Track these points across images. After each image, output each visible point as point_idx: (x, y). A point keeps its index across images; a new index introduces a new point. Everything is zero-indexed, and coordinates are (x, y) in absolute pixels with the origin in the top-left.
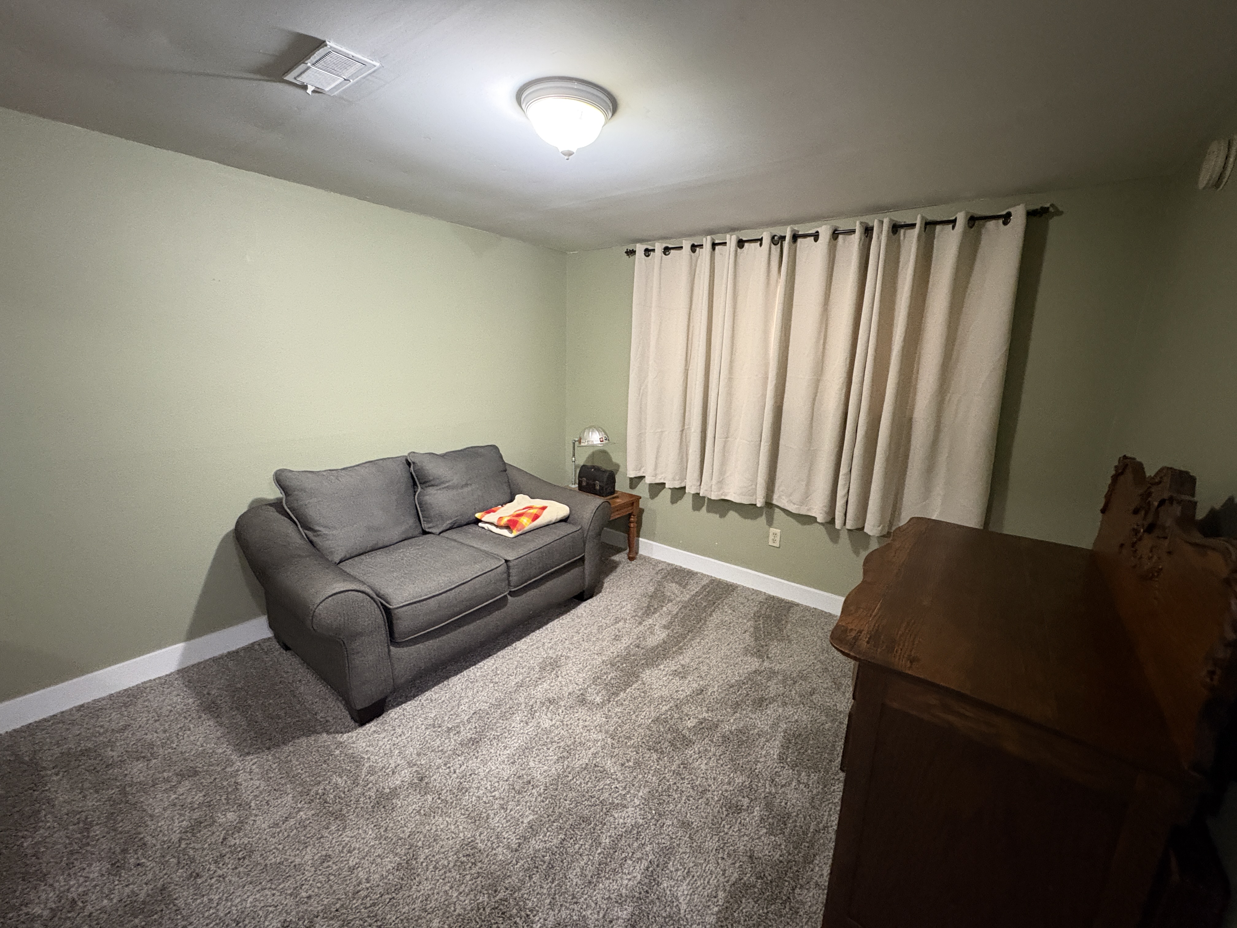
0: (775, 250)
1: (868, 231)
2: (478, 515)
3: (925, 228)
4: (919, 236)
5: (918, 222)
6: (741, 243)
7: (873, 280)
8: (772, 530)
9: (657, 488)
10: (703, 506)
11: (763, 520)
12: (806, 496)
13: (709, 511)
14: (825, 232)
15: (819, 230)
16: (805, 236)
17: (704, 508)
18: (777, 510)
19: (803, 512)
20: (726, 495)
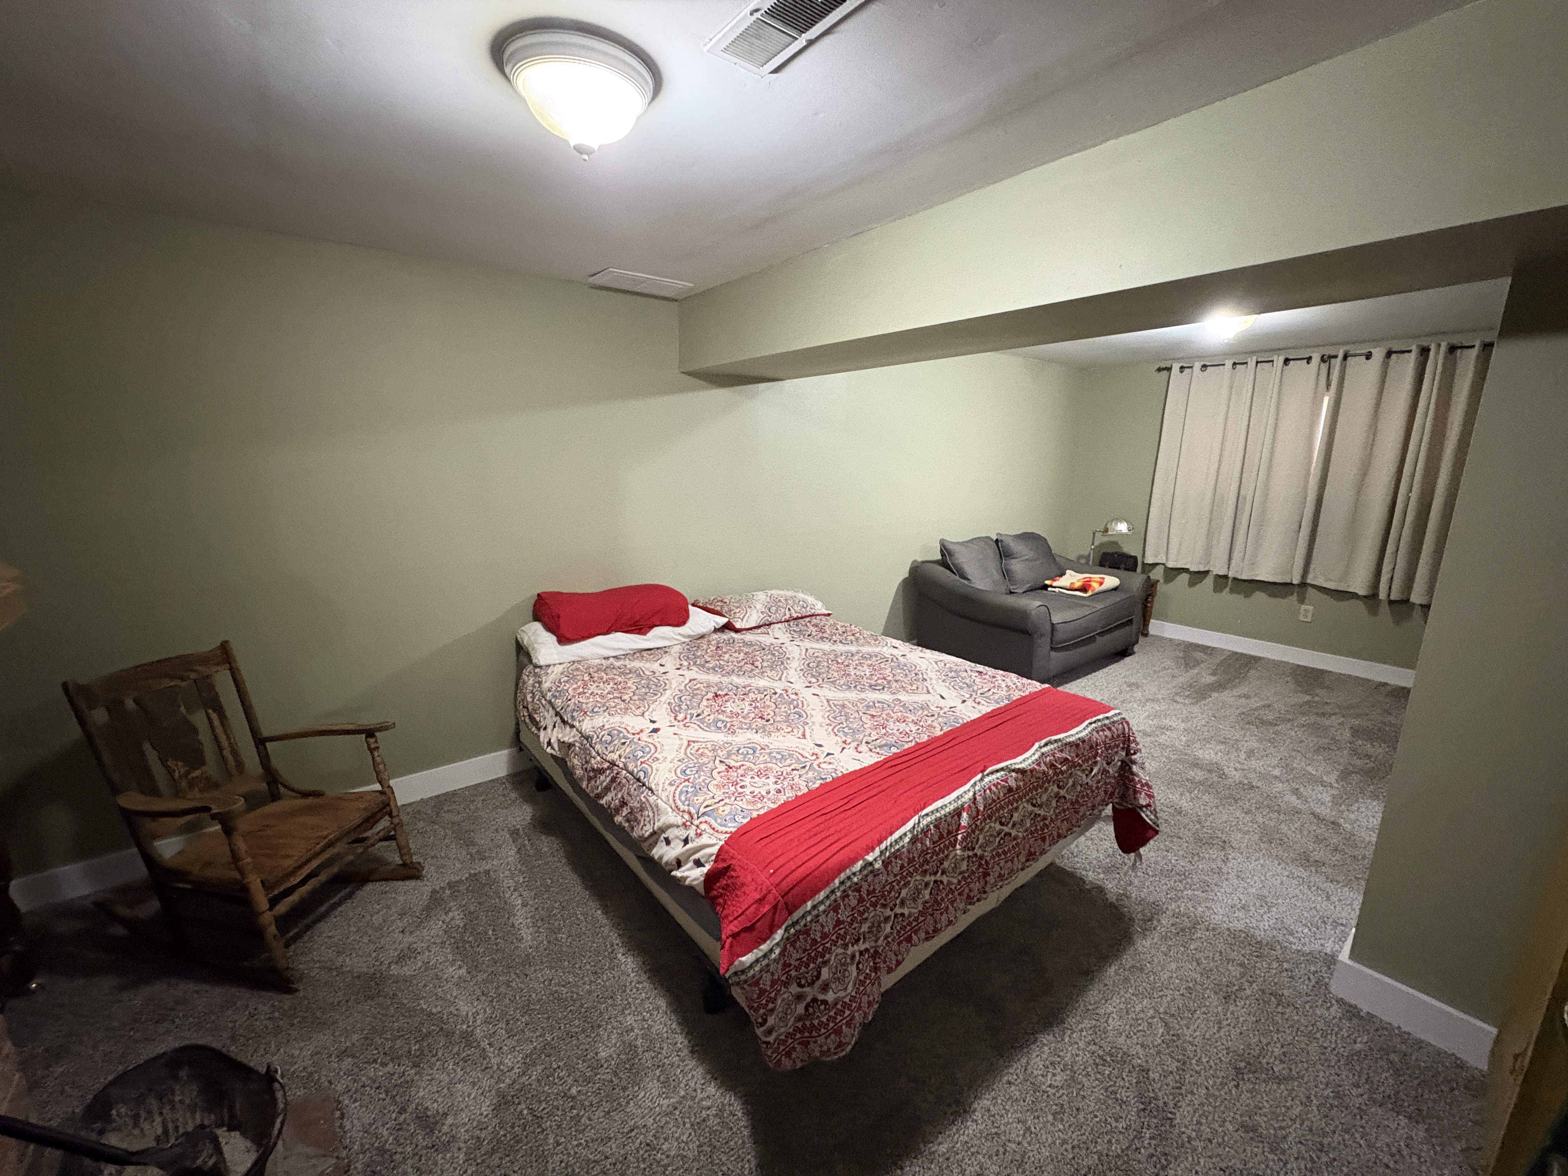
0: (1324, 367)
1: (1424, 352)
2: (1048, 582)
3: (1483, 350)
4: (1478, 357)
5: (1477, 344)
6: (1287, 361)
7: (1429, 391)
8: (1303, 607)
9: (1173, 573)
10: (1226, 587)
11: (1294, 598)
12: (1346, 574)
13: (1232, 591)
14: (1378, 354)
15: (1373, 351)
16: (1355, 355)
17: (1228, 589)
18: (1310, 588)
19: (1342, 587)
20: (1257, 575)
